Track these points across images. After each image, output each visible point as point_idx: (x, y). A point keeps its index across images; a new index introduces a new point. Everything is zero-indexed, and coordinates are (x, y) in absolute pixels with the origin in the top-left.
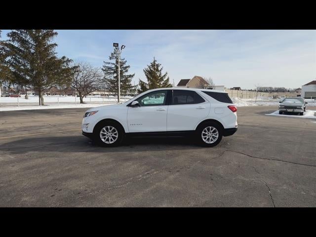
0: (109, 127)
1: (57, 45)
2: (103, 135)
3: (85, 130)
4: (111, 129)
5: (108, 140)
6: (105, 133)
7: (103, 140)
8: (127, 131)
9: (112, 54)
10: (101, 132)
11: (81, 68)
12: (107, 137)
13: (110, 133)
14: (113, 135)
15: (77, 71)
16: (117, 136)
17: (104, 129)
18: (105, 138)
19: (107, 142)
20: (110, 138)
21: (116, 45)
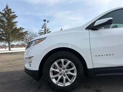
0: (62, 60)
1: (17, 22)
2: (55, 73)
3: (27, 66)
4: (65, 63)
5: (61, 80)
6: (57, 70)
7: (54, 81)
8: (90, 66)
9: (43, 26)
10: (52, 69)
11: (28, 32)
12: (60, 77)
13: (64, 69)
14: (70, 73)
15: (27, 34)
16: (75, 74)
17: (56, 63)
18: (56, 78)
19: (60, 85)
20: (64, 78)
21: (45, 21)
